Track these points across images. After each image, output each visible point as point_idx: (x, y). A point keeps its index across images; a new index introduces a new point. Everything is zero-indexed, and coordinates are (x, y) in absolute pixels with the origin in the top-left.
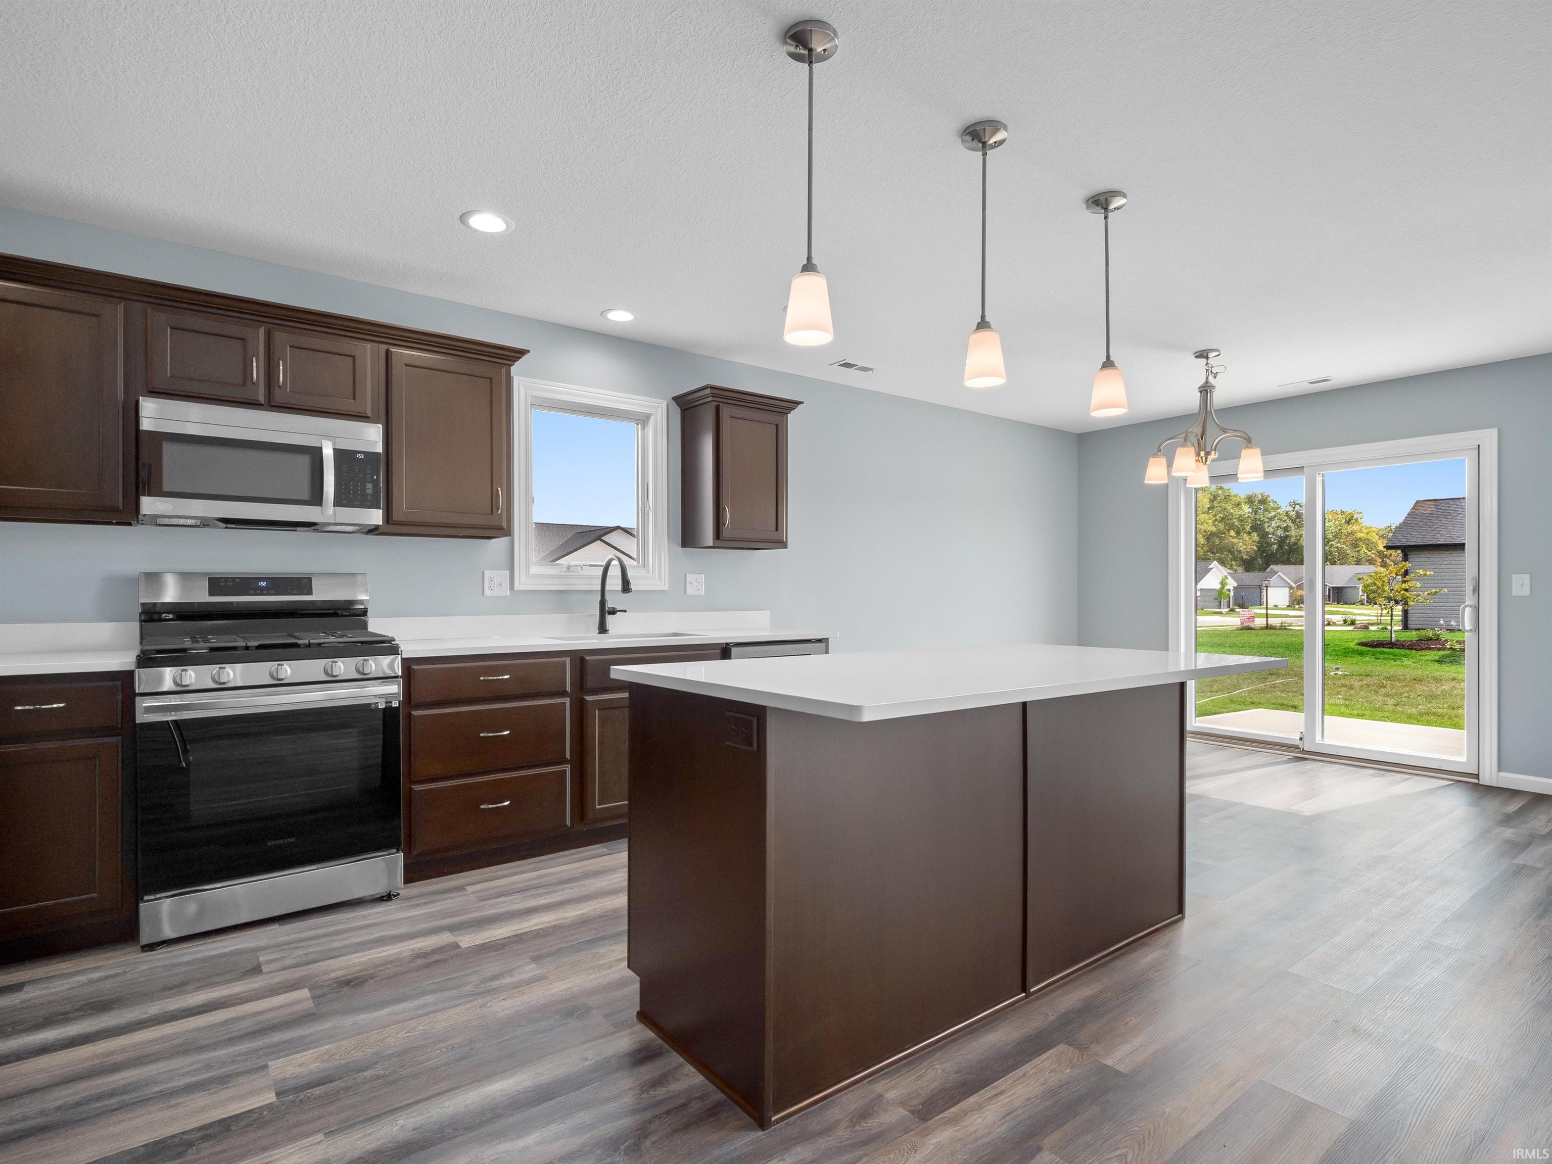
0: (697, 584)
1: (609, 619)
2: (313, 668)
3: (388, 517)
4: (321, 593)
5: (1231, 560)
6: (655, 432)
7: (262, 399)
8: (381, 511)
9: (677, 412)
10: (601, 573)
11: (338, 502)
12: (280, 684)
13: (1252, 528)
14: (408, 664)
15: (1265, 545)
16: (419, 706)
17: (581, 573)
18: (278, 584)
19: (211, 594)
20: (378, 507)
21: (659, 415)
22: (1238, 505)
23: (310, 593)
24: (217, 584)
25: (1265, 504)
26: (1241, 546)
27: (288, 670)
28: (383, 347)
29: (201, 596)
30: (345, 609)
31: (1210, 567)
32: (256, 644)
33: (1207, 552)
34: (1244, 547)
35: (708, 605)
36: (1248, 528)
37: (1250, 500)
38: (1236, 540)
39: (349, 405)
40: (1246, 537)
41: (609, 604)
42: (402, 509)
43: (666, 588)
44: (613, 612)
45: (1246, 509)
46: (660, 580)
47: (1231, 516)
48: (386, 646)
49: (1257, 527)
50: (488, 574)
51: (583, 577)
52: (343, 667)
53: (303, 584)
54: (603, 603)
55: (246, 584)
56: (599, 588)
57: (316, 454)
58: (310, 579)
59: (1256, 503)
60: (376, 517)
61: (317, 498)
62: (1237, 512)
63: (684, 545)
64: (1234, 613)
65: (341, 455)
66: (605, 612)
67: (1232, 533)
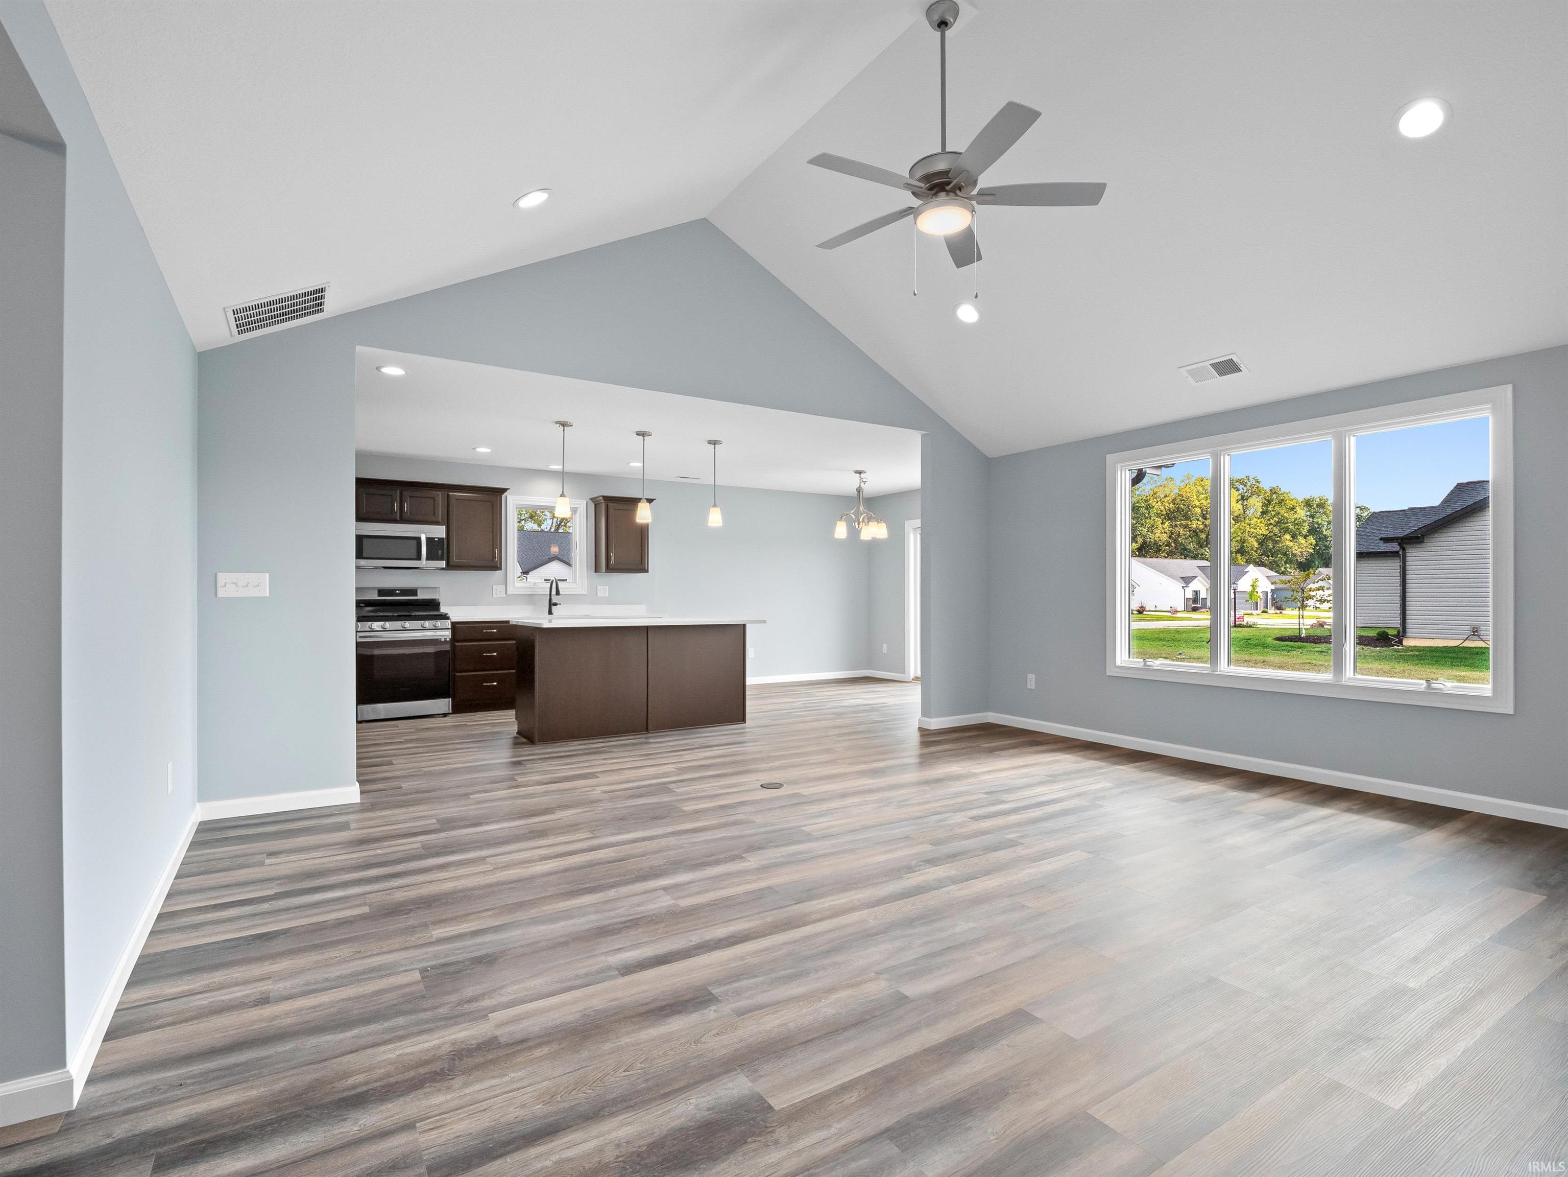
0: (603, 591)
1: (554, 608)
2: (417, 624)
3: (448, 564)
4: (421, 596)
5: (1286, 563)
6: (580, 517)
7: (398, 518)
8: (445, 562)
9: (592, 506)
10: (549, 586)
11: (427, 559)
12: (405, 630)
13: (1309, 531)
14: (453, 624)
15: (1324, 548)
16: (458, 641)
17: (541, 586)
18: (405, 592)
19: (379, 596)
20: (443, 560)
21: (582, 508)
22: (1293, 509)
23: (417, 596)
24: (381, 592)
25: (1323, 507)
26: (1296, 550)
27: (408, 624)
28: (446, 493)
29: (375, 596)
30: (431, 603)
31: (1246, 570)
32: (396, 614)
33: (1262, 555)
34: (1300, 550)
35: (610, 601)
36: (1304, 532)
37: (1308, 504)
38: (1291, 544)
39: (433, 519)
40: (1301, 540)
41: (554, 601)
42: (454, 560)
43: (586, 593)
44: (555, 604)
45: (1302, 513)
46: (582, 588)
47: (1286, 520)
48: (445, 617)
49: (1314, 531)
50: (495, 587)
51: (541, 588)
52: (427, 624)
53: (414, 592)
54: (550, 600)
55: (391, 592)
56: (549, 593)
57: (418, 540)
58: (417, 590)
59: (1315, 506)
60: (443, 564)
61: (419, 558)
62: (1291, 517)
63: (596, 572)
64: (1267, 614)
65: (429, 540)
66: (552, 604)
67: (1288, 537)
